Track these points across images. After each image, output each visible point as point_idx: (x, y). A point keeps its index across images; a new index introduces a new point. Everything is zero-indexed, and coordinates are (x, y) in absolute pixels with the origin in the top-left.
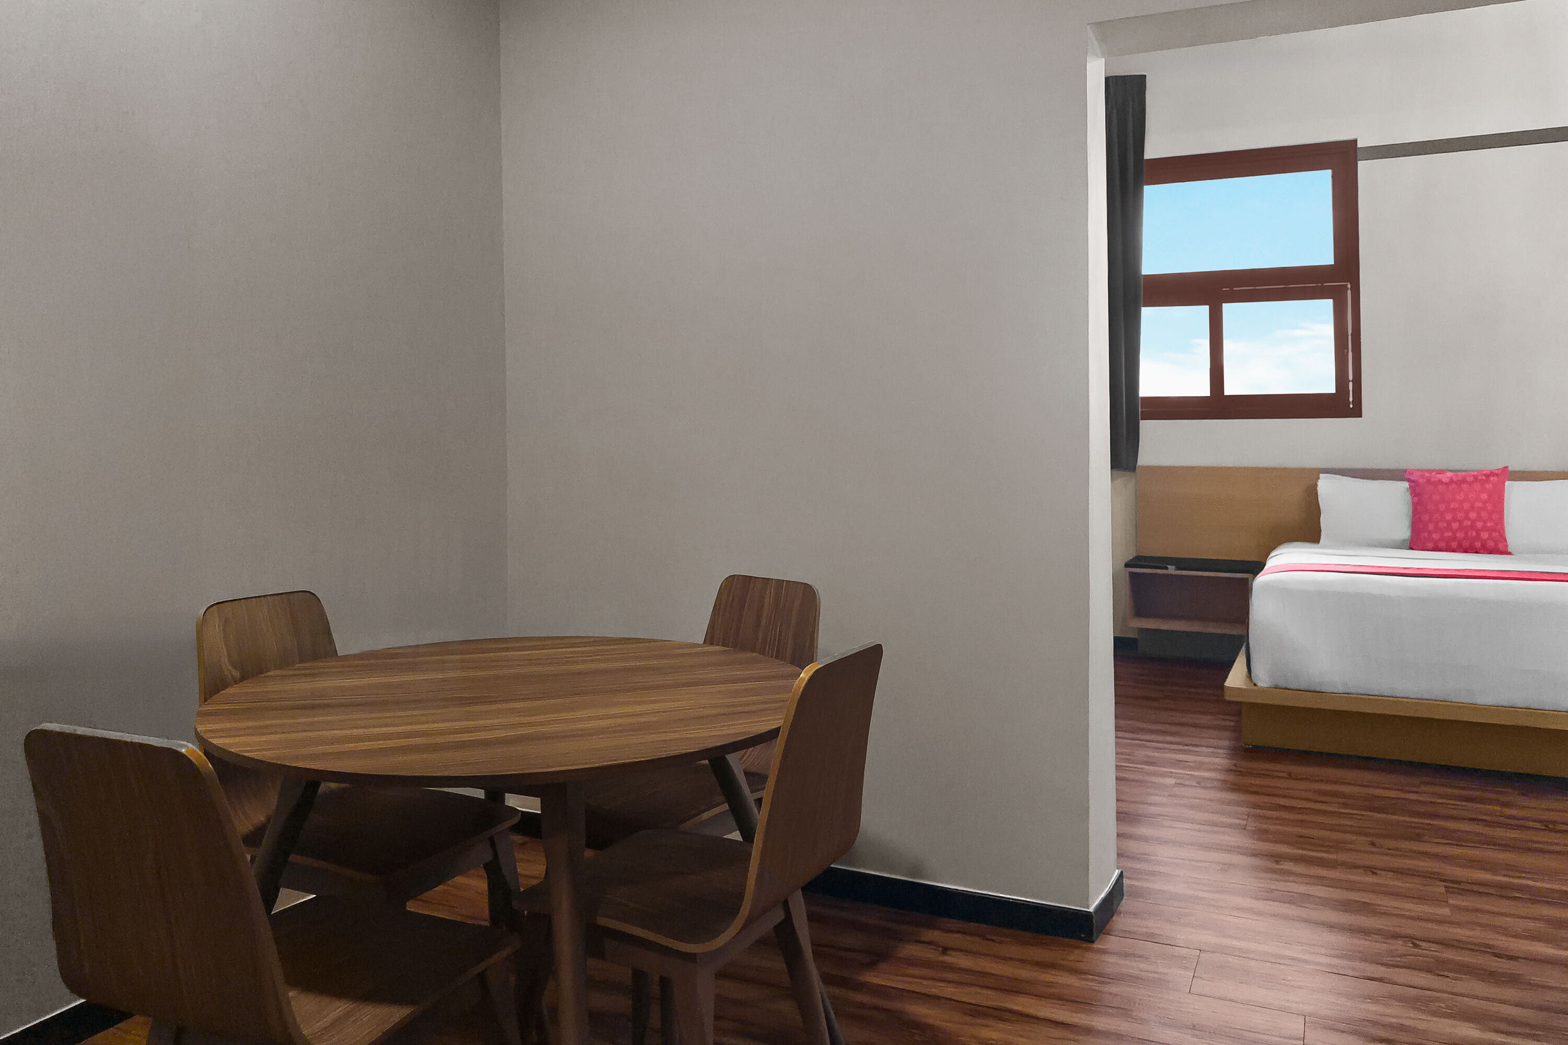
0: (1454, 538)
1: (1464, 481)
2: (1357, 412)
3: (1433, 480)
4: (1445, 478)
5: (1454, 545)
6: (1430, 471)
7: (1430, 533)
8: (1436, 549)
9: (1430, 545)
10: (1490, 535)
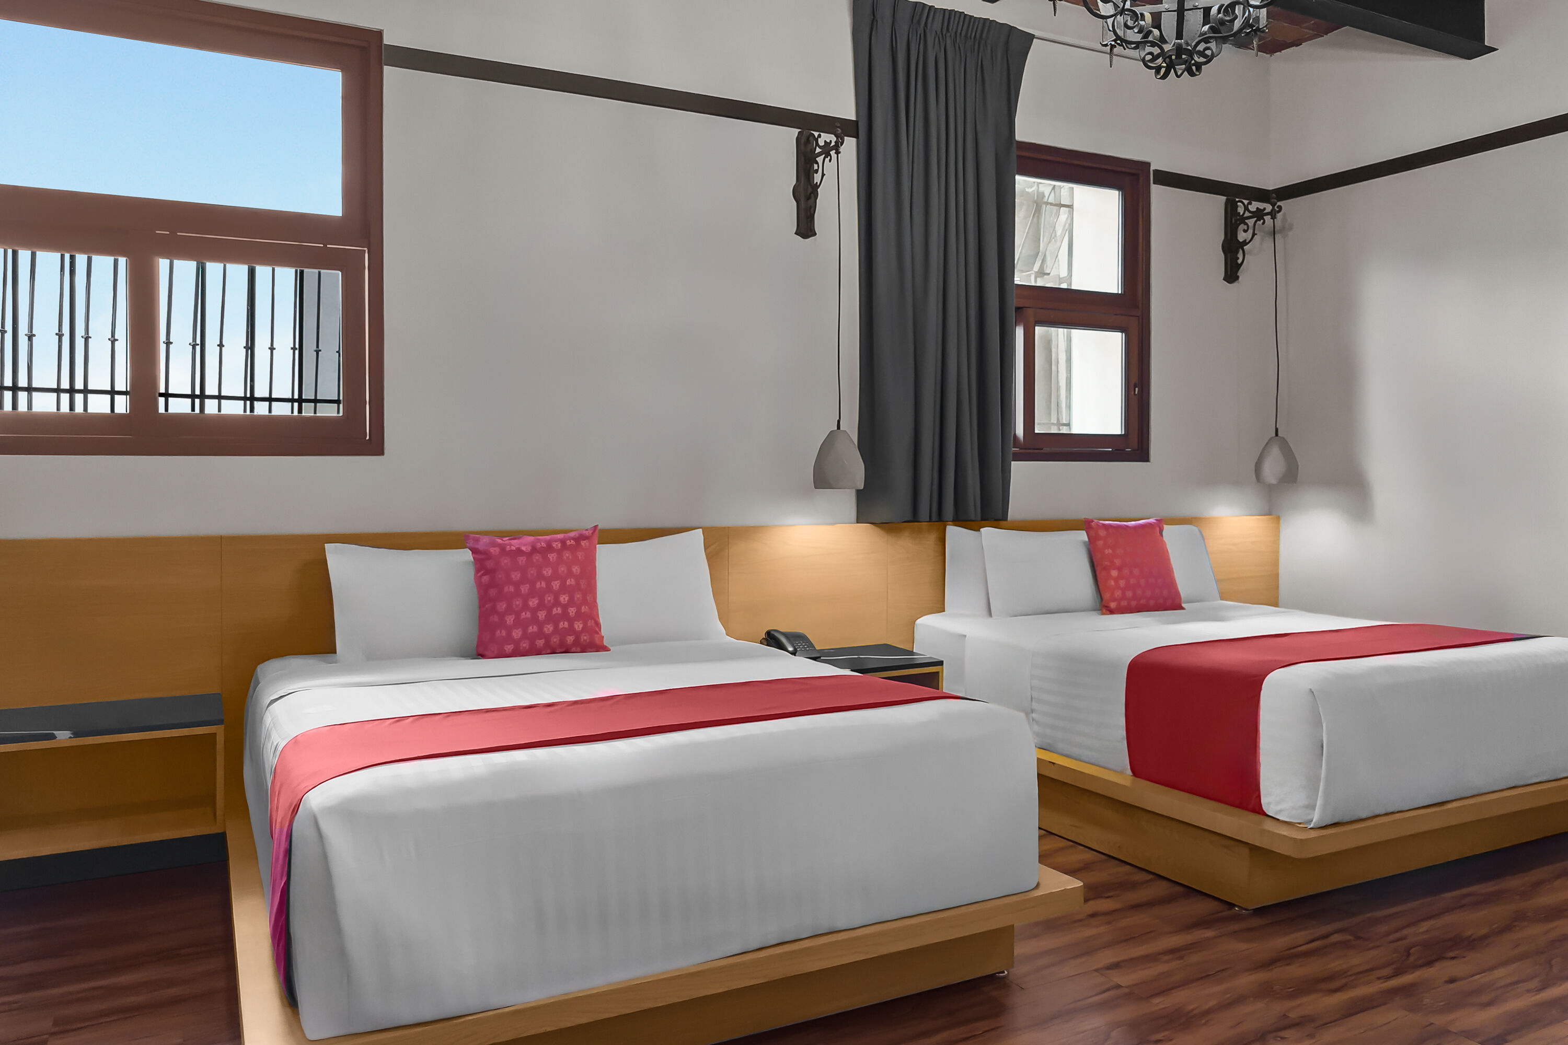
0: (540, 634)
1: (549, 548)
2: (375, 447)
3: (508, 548)
4: (525, 544)
5: (540, 643)
6: (502, 534)
7: (509, 630)
8: (517, 653)
9: (509, 648)
10: (585, 624)
